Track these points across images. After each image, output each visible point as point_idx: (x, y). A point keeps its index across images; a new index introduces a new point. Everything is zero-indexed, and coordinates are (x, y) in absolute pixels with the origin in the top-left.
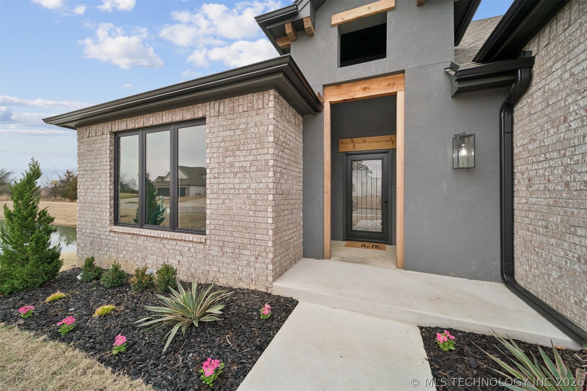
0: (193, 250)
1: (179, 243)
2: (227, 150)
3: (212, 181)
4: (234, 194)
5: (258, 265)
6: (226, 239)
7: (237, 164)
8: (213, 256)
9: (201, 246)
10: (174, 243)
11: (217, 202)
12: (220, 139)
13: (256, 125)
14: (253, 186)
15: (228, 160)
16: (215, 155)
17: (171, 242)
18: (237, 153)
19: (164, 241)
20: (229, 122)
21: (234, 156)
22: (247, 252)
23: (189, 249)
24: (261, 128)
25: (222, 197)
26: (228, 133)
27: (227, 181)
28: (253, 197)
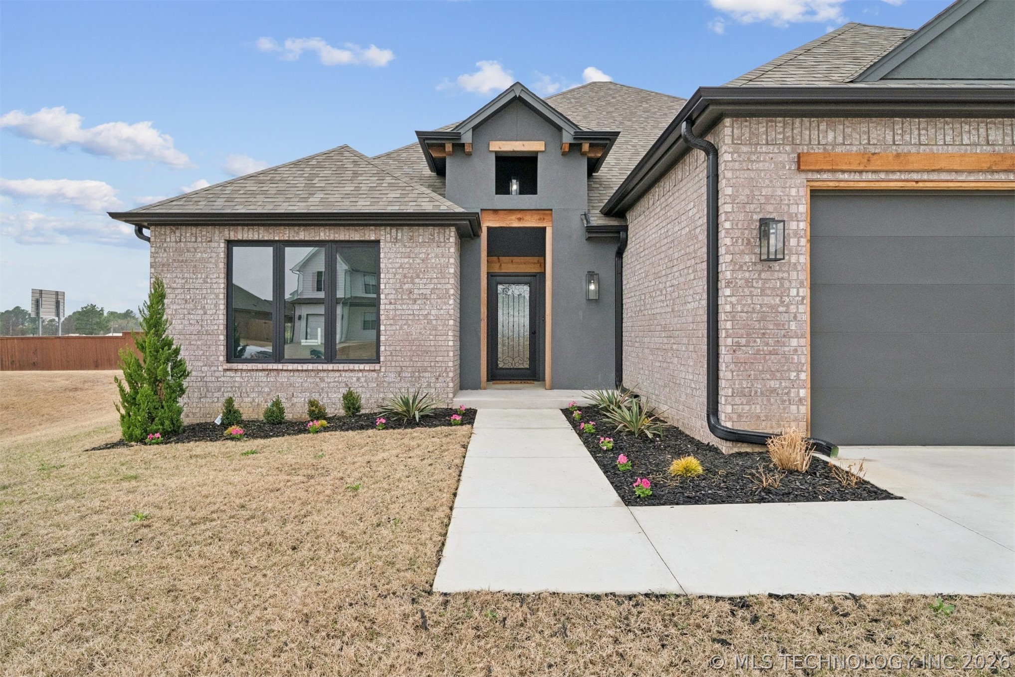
0: (363, 380)
1: (343, 374)
2: (405, 277)
3: (388, 307)
4: (412, 320)
5: (438, 385)
6: (405, 364)
7: (416, 291)
8: (389, 383)
9: (375, 375)
10: (337, 374)
11: (394, 328)
12: (397, 265)
13: (437, 256)
14: (433, 312)
15: (406, 286)
16: (391, 281)
17: (331, 374)
18: (417, 281)
19: (321, 374)
20: (408, 250)
21: (414, 284)
22: (427, 375)
23: (358, 379)
24: (442, 260)
25: (400, 323)
26: (406, 260)
27: (405, 307)
28: (434, 322)
